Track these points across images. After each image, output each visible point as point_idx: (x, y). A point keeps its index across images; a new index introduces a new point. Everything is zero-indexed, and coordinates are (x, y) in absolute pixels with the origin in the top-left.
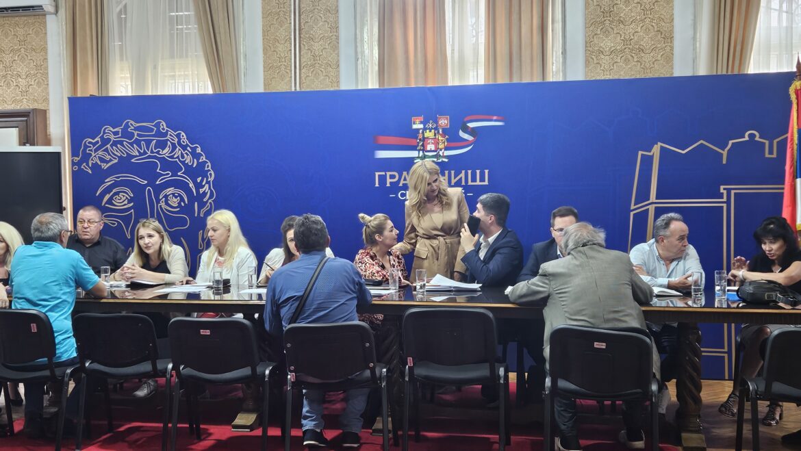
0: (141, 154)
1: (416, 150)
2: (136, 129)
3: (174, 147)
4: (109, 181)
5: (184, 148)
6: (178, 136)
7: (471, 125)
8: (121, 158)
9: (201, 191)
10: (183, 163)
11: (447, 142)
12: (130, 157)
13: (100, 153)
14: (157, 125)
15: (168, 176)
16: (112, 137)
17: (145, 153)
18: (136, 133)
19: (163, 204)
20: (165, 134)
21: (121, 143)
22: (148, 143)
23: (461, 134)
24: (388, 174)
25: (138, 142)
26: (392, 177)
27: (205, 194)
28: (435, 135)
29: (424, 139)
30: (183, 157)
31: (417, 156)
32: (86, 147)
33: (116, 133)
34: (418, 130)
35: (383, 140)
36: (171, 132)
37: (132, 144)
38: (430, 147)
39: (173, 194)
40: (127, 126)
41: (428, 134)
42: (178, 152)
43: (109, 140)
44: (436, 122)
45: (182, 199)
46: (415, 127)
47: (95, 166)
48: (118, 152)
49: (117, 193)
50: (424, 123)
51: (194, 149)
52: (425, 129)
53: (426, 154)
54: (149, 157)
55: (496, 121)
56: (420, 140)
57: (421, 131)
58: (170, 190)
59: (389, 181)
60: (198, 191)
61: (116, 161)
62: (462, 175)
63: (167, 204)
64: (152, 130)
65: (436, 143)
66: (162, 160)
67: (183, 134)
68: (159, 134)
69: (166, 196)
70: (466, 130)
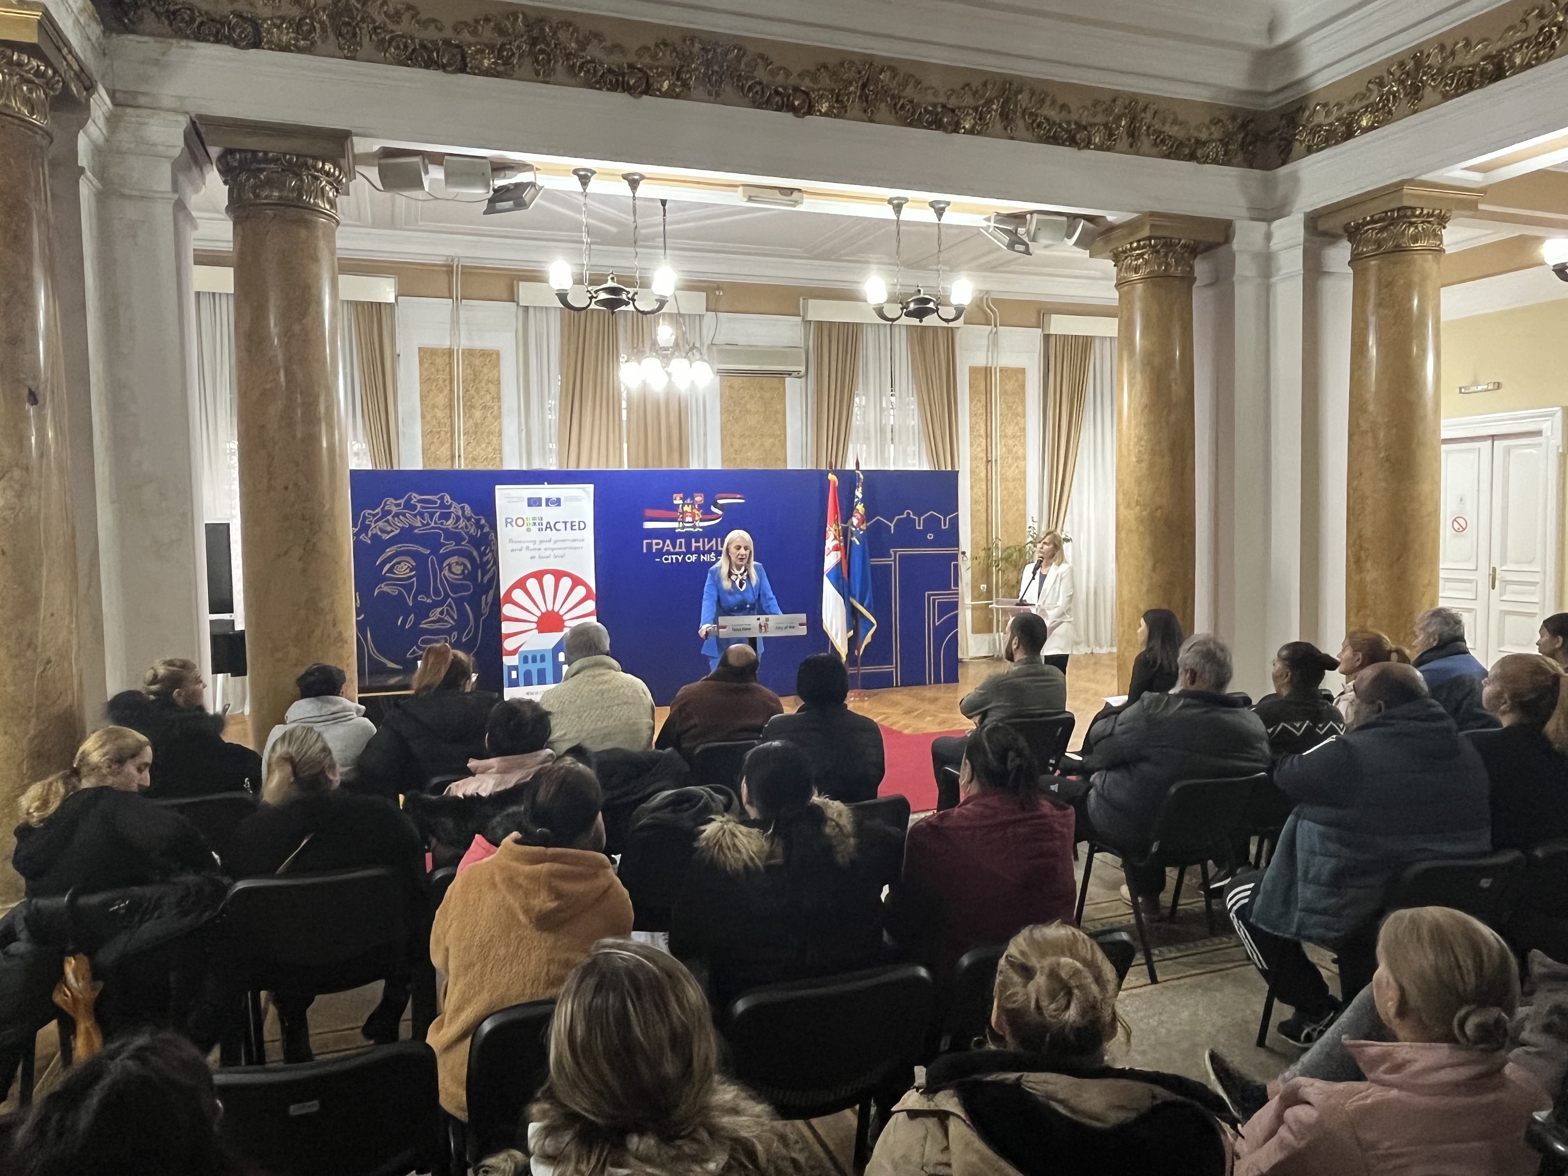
0: (424, 525)
1: (677, 521)
2: (420, 501)
3: (458, 519)
4: (390, 551)
5: (469, 519)
6: (463, 508)
8: (402, 529)
9: (485, 559)
10: (467, 533)
11: (702, 515)
12: (412, 528)
13: (380, 524)
14: (442, 498)
15: (452, 546)
16: (394, 509)
17: (428, 524)
18: (419, 505)
19: (446, 572)
20: (450, 507)
21: (404, 515)
22: (432, 515)
23: (713, 509)
25: (421, 515)
27: (488, 562)
28: (692, 510)
30: (467, 527)
31: (678, 527)
32: (365, 518)
33: (398, 505)
34: (678, 505)
35: (649, 513)
36: (455, 504)
37: (415, 516)
38: (689, 519)
39: (457, 563)
40: (410, 499)
42: (462, 523)
43: (389, 512)
44: (693, 498)
45: (465, 566)
46: (675, 502)
47: (375, 537)
48: (401, 523)
49: (399, 563)
51: (478, 521)
52: (683, 505)
54: (433, 528)
55: (739, 499)
56: (680, 513)
57: (681, 506)
58: (453, 559)
60: (481, 560)
61: (397, 532)
62: (714, 542)
63: (450, 571)
64: (436, 503)
65: (693, 515)
66: (446, 531)
67: (467, 506)
68: (443, 506)
69: (449, 565)
70: (716, 505)
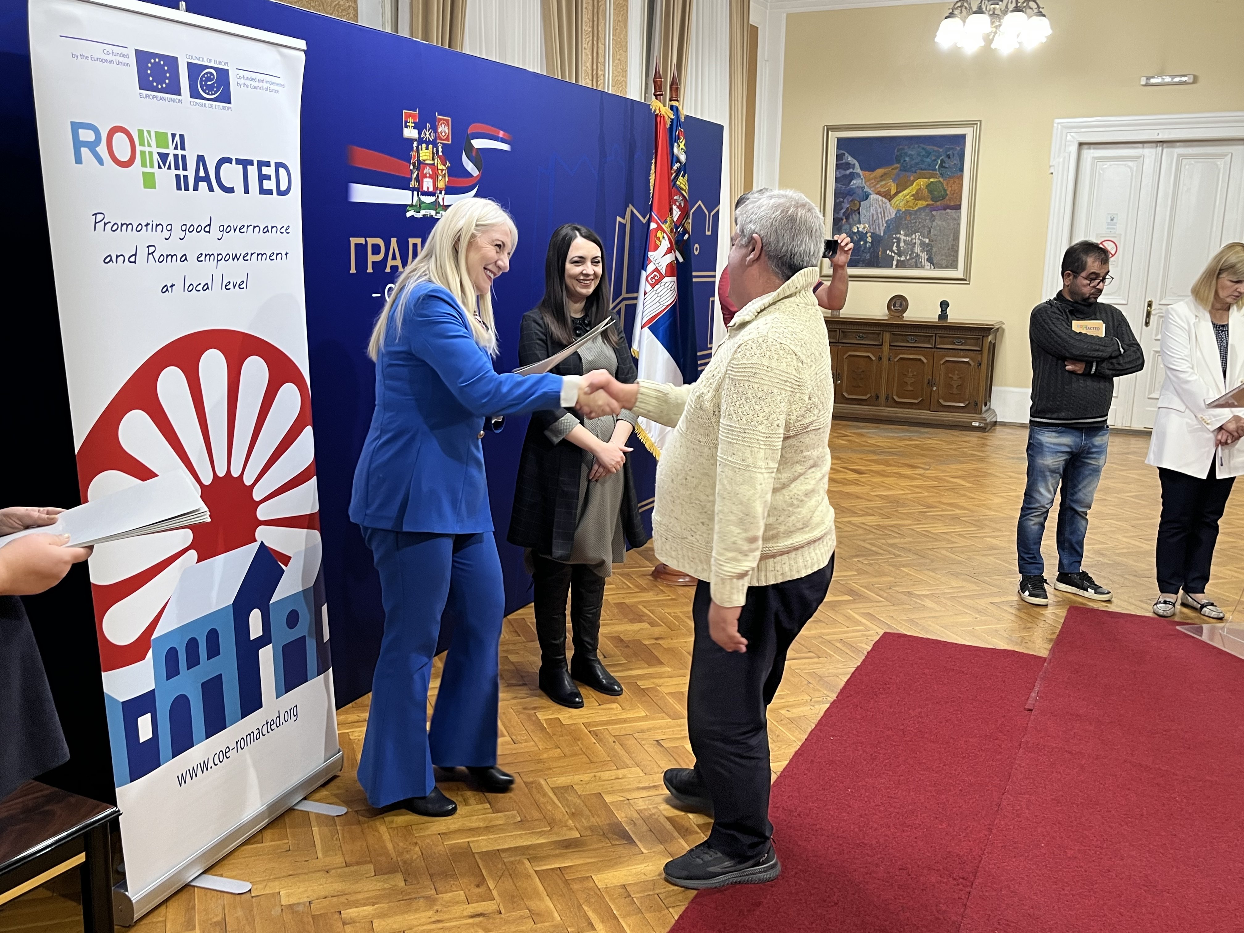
1: (408, 188)
7: (478, 143)
11: (448, 176)
23: (465, 161)
24: (371, 241)
26: (376, 249)
28: (433, 159)
29: (420, 164)
31: (410, 203)
34: (411, 141)
38: (428, 184)
41: (425, 154)
44: (434, 128)
46: (407, 133)
50: (419, 127)
52: (419, 143)
53: (424, 199)
55: (503, 141)
56: (414, 166)
57: (415, 144)
59: (372, 258)
70: (469, 152)
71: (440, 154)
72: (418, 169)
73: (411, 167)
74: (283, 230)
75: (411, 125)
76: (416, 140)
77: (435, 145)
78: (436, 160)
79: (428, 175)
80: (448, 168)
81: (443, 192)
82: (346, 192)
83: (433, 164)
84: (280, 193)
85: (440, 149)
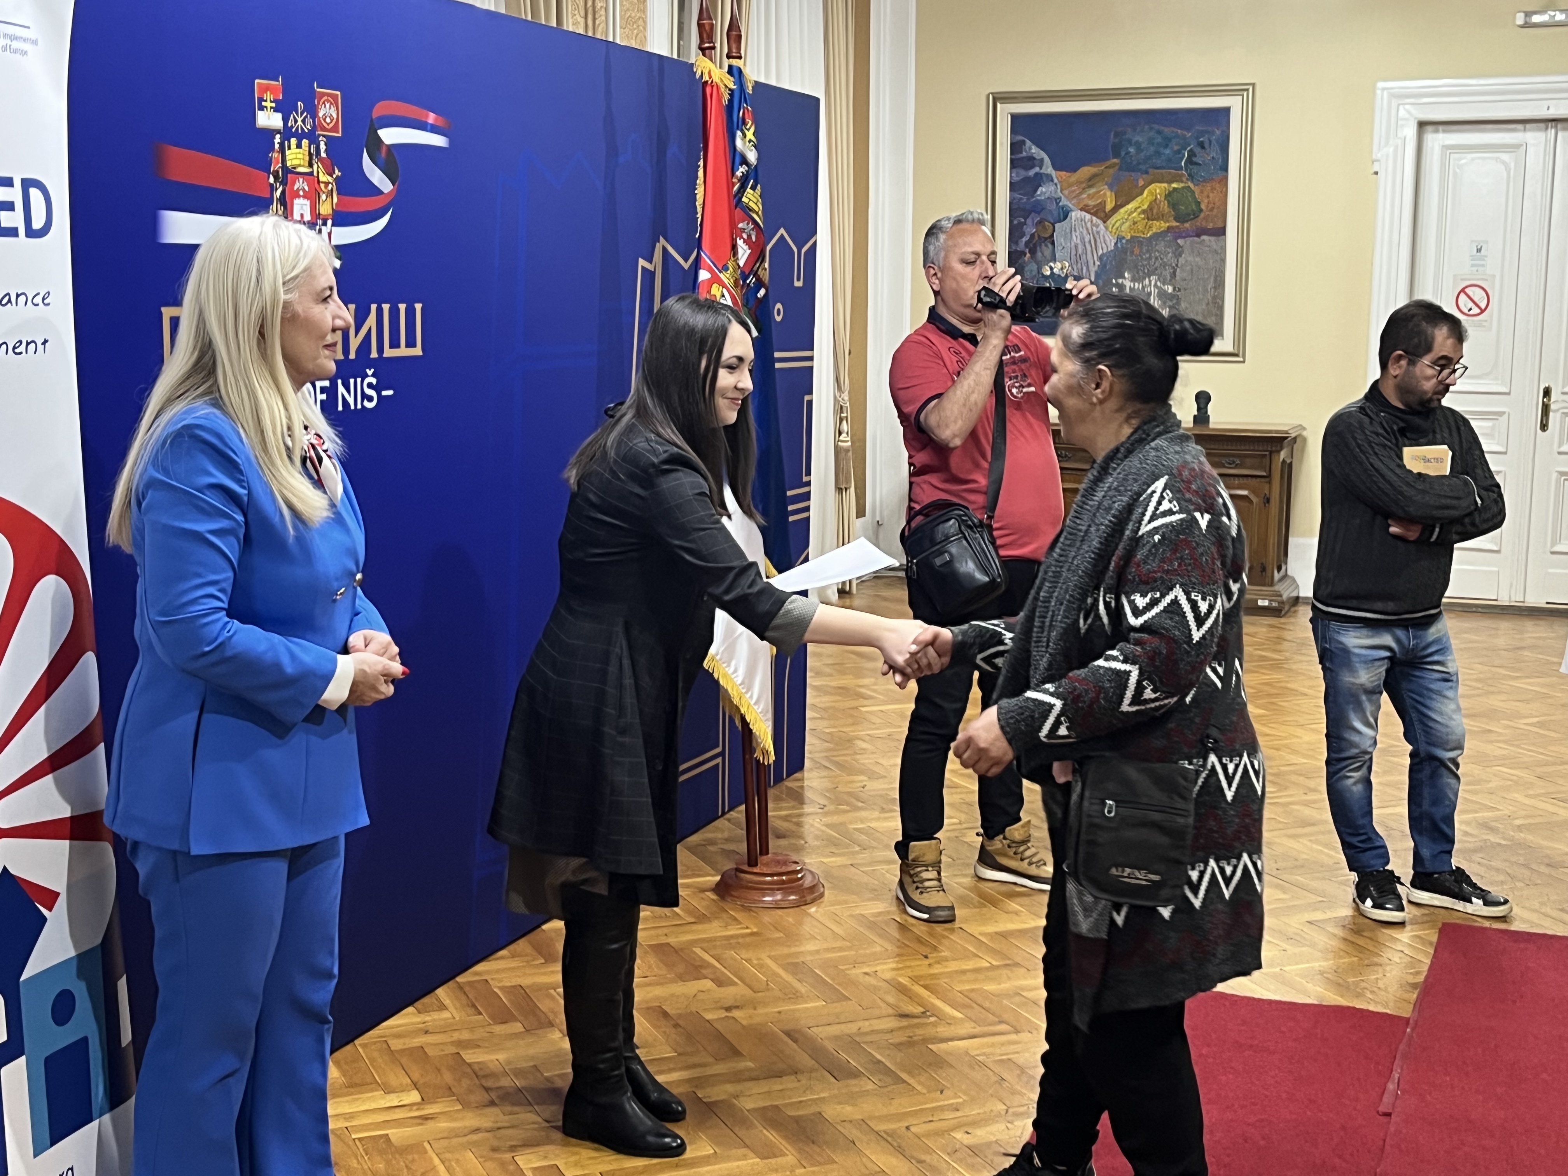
7: (390, 136)
11: (338, 194)
23: (368, 167)
28: (311, 165)
29: (287, 174)
34: (270, 133)
38: (303, 208)
41: (296, 156)
44: (313, 109)
46: (260, 120)
52: (286, 134)
55: (434, 129)
56: (276, 178)
57: (278, 139)
62: (371, 319)
65: (312, 193)
70: (375, 151)
71: (323, 155)
72: (284, 183)
73: (272, 180)
74: (38, 300)
75: (268, 104)
76: (278, 132)
77: (312, 138)
78: (315, 167)
79: (301, 193)
80: (337, 180)
81: (329, 222)
82: (153, 226)
83: (311, 174)
84: (31, 233)
85: (323, 147)
